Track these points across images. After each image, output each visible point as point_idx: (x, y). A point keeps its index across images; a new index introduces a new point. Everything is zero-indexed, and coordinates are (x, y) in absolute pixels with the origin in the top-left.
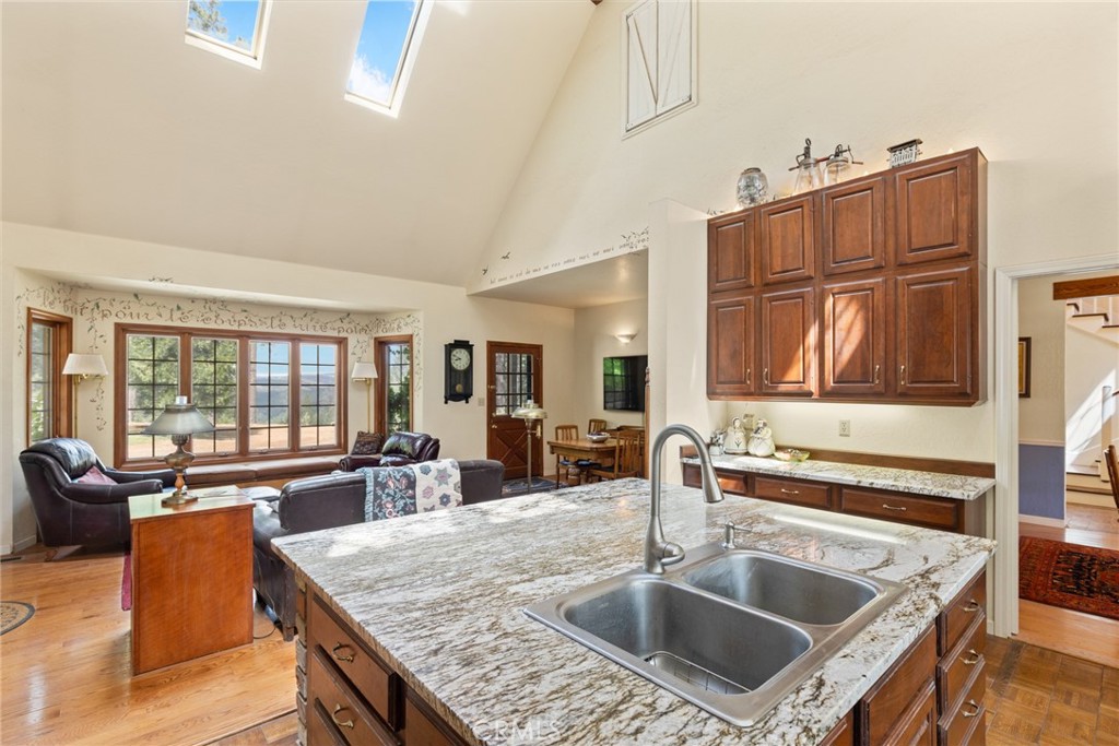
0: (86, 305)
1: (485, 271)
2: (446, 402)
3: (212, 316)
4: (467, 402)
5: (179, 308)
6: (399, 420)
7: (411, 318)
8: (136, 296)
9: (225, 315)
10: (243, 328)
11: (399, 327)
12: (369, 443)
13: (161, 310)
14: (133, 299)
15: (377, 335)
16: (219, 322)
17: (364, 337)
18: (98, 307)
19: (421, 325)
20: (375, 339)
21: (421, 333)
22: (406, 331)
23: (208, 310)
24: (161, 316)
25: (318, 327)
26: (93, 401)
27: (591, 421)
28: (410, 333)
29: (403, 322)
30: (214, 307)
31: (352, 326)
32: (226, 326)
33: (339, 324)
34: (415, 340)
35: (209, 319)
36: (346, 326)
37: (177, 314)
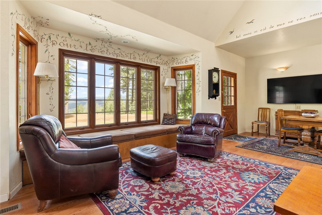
0: (44, 37)
1: (232, 32)
2: (209, 99)
3: (105, 50)
4: (216, 99)
5: (90, 44)
6: (181, 108)
7: (194, 56)
8: (69, 34)
9: (111, 50)
10: (119, 58)
11: (186, 61)
12: (171, 119)
13: (82, 44)
14: (68, 36)
15: (173, 66)
16: (108, 53)
17: (166, 67)
18: (50, 39)
19: (200, 59)
20: (172, 68)
21: (200, 64)
22: (190, 63)
23: (103, 46)
24: (81, 47)
25: (149, 61)
26: (48, 94)
27: (259, 109)
28: (193, 63)
29: (188, 59)
30: (106, 45)
31: (161, 61)
32: (111, 56)
33: (156, 60)
34: (196, 68)
35: (103, 51)
36: (159, 61)
37: (89, 47)
